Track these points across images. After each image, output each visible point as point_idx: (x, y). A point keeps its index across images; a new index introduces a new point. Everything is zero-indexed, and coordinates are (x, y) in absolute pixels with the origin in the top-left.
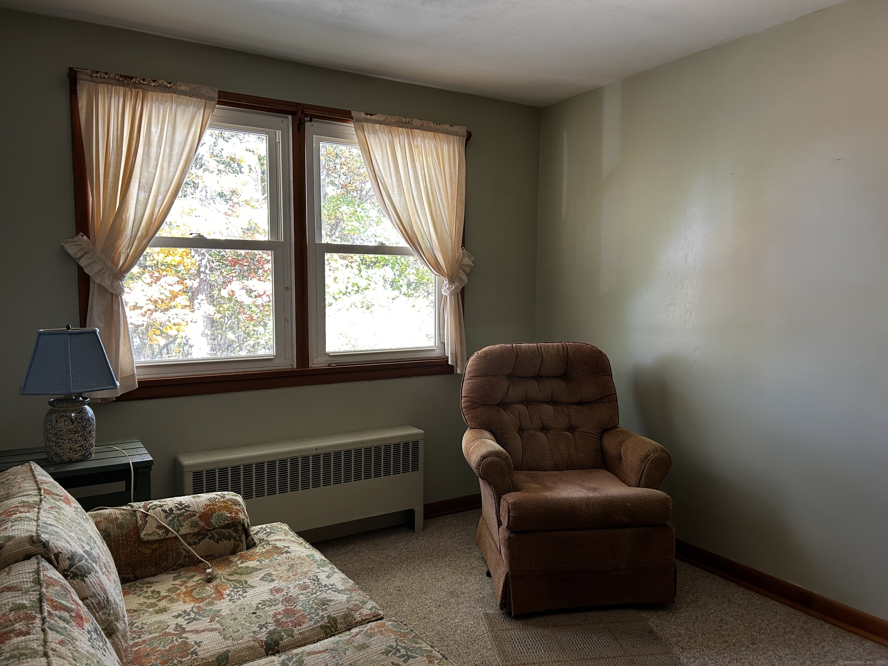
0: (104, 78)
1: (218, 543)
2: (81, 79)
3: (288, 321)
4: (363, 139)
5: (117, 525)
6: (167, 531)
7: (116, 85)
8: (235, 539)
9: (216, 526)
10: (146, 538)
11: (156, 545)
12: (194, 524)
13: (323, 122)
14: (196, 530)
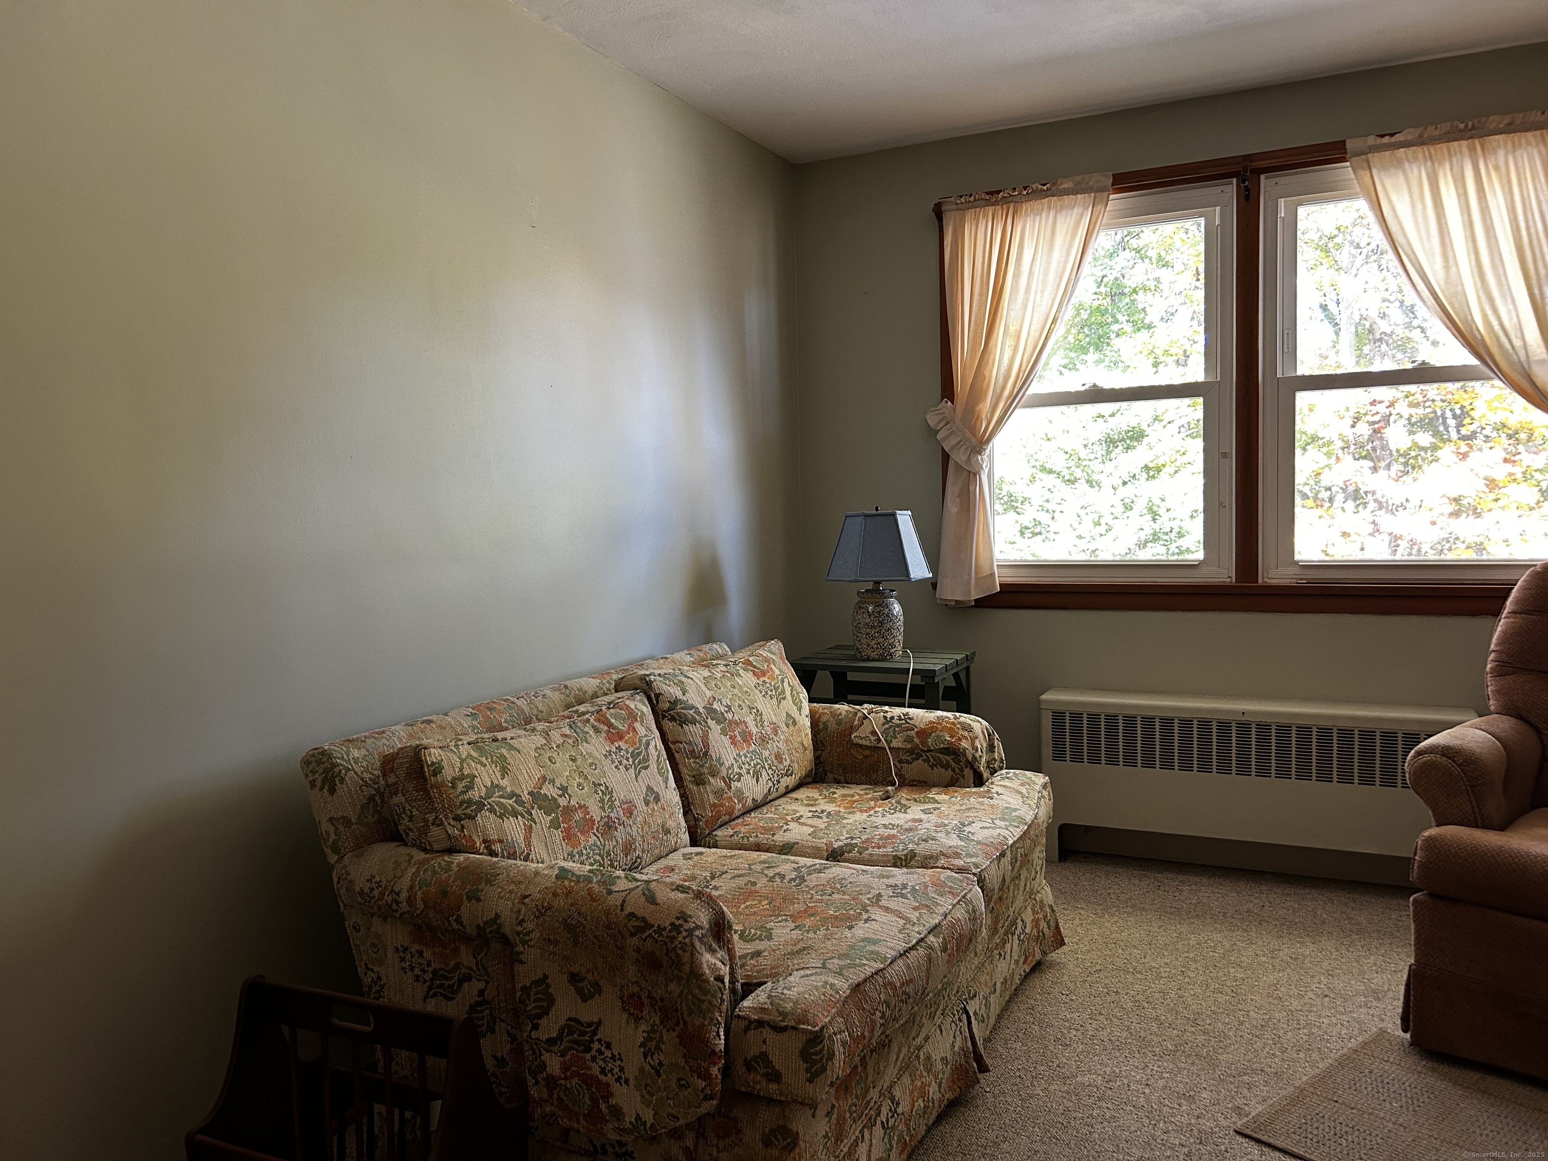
0: (970, 202)
1: (932, 769)
2: (947, 211)
3: (1225, 507)
4: (1369, 182)
5: (836, 720)
6: (879, 740)
7: (984, 206)
8: (953, 770)
9: (932, 748)
10: (856, 740)
11: (867, 752)
12: (909, 739)
13: (1296, 174)
14: (909, 746)
